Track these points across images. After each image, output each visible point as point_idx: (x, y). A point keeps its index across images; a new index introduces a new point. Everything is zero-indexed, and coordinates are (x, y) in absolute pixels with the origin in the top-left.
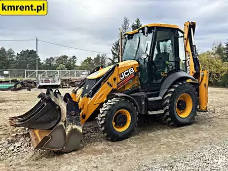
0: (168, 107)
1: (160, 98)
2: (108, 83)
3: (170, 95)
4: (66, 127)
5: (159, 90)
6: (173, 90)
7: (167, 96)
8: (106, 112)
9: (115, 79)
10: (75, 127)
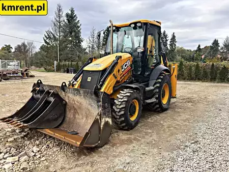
0: (157, 96)
1: (152, 88)
2: (114, 75)
3: (158, 85)
4: (101, 120)
5: (149, 80)
6: (160, 80)
7: (155, 86)
8: (124, 103)
9: (119, 71)
10: (107, 119)
